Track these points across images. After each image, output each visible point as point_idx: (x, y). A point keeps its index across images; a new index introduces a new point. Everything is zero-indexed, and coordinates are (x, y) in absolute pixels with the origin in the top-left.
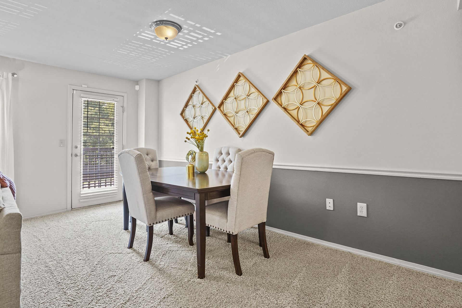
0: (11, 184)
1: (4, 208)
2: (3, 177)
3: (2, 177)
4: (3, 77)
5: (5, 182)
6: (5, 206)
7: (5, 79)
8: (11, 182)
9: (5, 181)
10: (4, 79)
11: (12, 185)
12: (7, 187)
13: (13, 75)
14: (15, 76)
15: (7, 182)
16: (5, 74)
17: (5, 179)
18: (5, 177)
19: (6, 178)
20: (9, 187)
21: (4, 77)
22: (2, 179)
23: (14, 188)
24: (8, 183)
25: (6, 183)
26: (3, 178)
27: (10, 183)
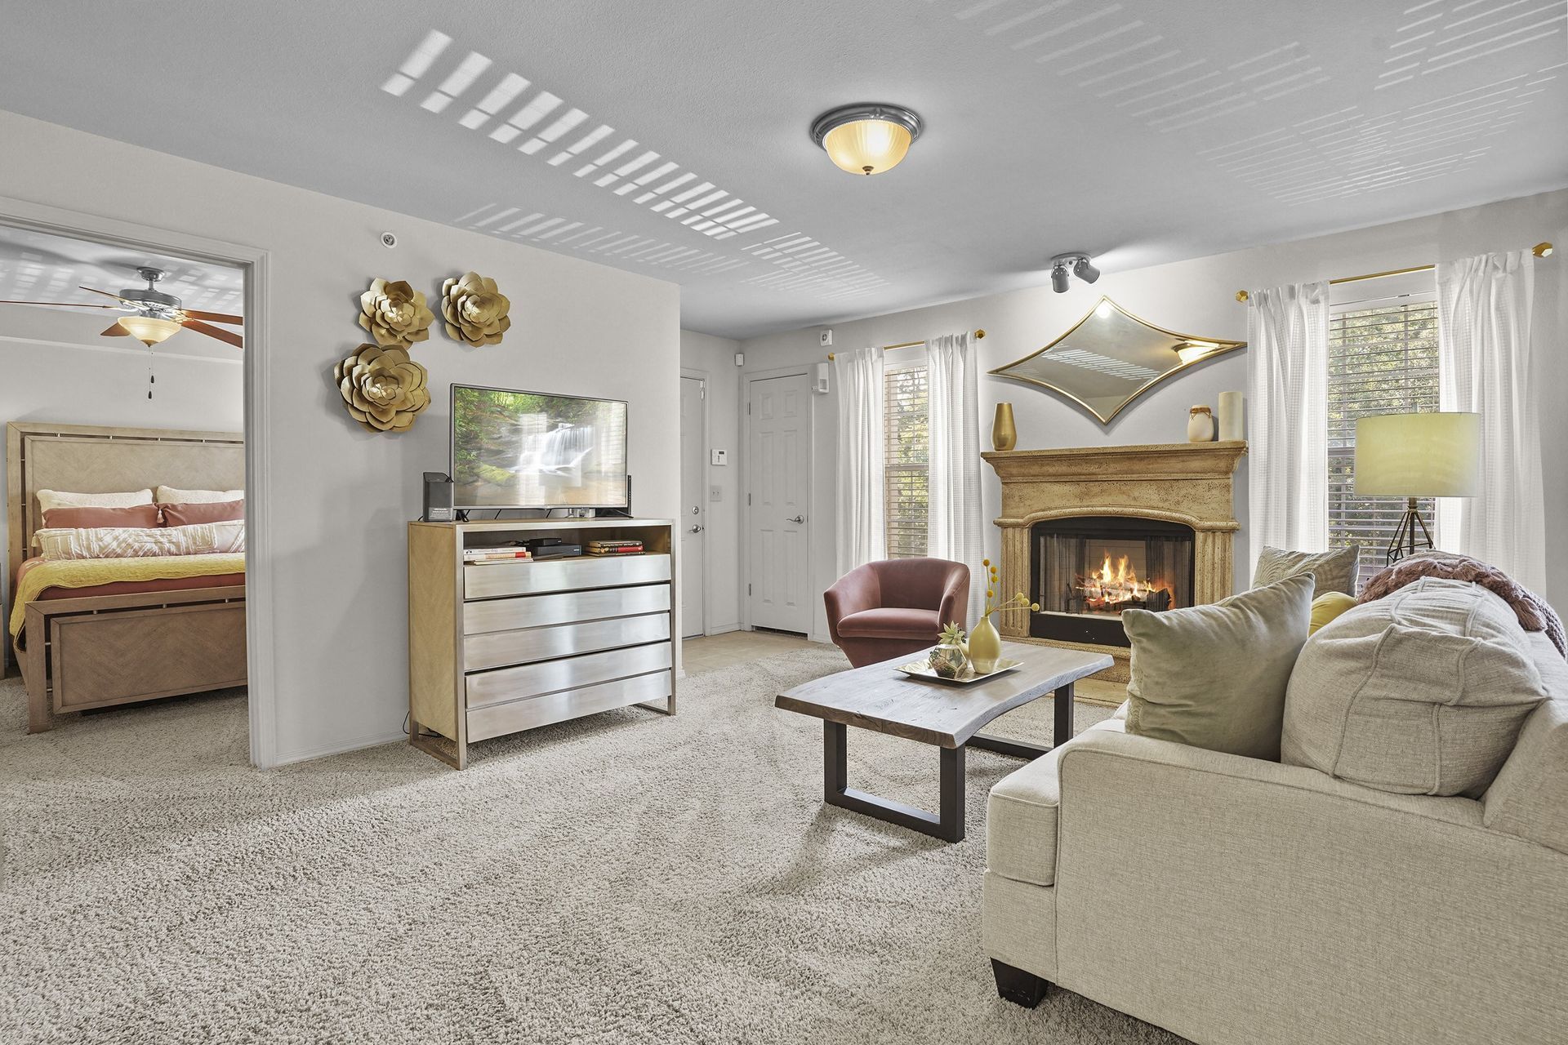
0: (1550, 623)
1: (1550, 699)
2: (1524, 596)
3: (1521, 597)
4: (1505, 269)
5: (1532, 614)
6: (1552, 694)
7: (1511, 273)
8: (1551, 618)
9: (1533, 609)
10: (1509, 275)
11: (1555, 628)
12: (1538, 630)
13: (1538, 251)
14: (1547, 253)
15: (1538, 613)
16: (1511, 257)
17: (1531, 605)
18: (1529, 598)
19: (1534, 601)
20: (1543, 631)
21: (1508, 269)
22: (1520, 601)
23: (1560, 639)
24: (1541, 619)
25: (1534, 616)
26: (1526, 601)
27: (1547, 618)
